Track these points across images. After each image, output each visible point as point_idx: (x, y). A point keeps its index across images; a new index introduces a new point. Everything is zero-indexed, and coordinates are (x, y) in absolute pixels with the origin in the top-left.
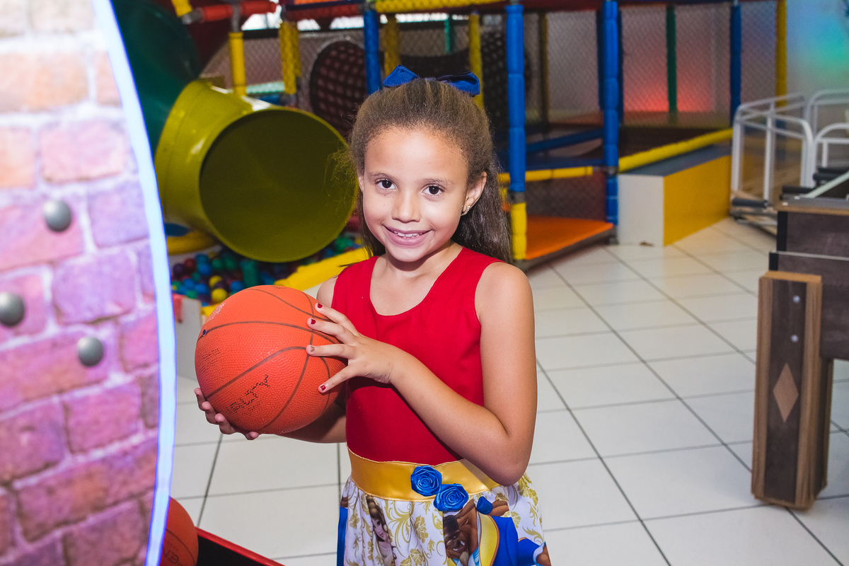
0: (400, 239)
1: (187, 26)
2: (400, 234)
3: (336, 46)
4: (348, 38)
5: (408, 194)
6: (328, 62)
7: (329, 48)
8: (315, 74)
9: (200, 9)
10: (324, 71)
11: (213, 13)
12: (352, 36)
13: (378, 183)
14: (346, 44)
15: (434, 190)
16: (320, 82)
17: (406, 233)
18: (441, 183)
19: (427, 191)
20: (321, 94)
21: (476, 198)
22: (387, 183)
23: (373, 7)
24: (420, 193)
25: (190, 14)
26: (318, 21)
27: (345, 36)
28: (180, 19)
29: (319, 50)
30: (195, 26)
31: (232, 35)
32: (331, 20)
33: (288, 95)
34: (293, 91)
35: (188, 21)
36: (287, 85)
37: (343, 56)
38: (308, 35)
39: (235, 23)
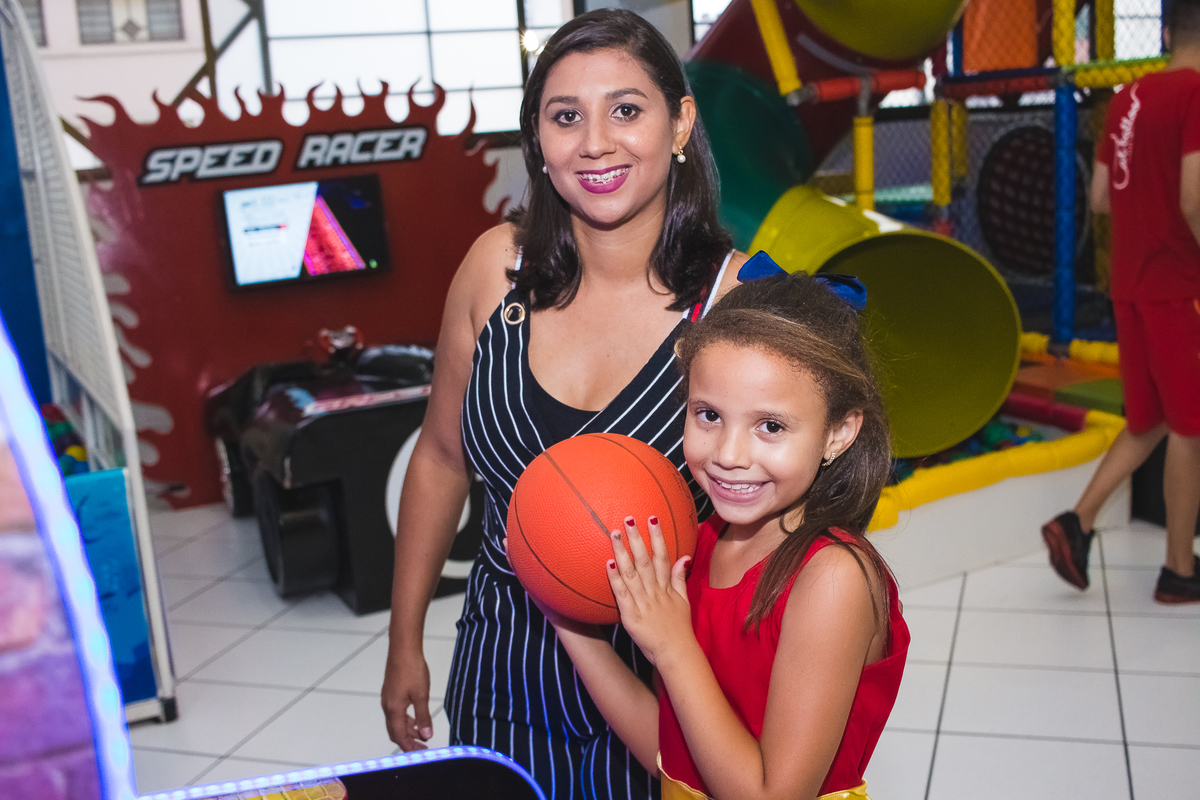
0: (725, 492)
1: (794, 108)
2: (724, 485)
3: (1020, 132)
4: (1039, 123)
5: (735, 430)
6: (1007, 155)
7: (1010, 135)
8: (986, 173)
9: (813, 85)
10: (999, 169)
11: (829, 90)
12: (1043, 119)
13: (698, 413)
14: (1036, 130)
15: (774, 427)
16: (996, 186)
17: (732, 483)
18: (779, 418)
19: (764, 428)
20: (995, 204)
21: (847, 442)
22: (713, 414)
23: (1070, 79)
24: (753, 429)
25: (798, 92)
26: (1001, 96)
27: (1033, 118)
28: (783, 99)
29: (996, 138)
30: (805, 107)
31: (857, 121)
32: (1019, 96)
33: (937, 208)
34: (945, 200)
35: (795, 101)
36: (936, 191)
37: (1031, 148)
38: (981, 117)
39: (863, 104)
